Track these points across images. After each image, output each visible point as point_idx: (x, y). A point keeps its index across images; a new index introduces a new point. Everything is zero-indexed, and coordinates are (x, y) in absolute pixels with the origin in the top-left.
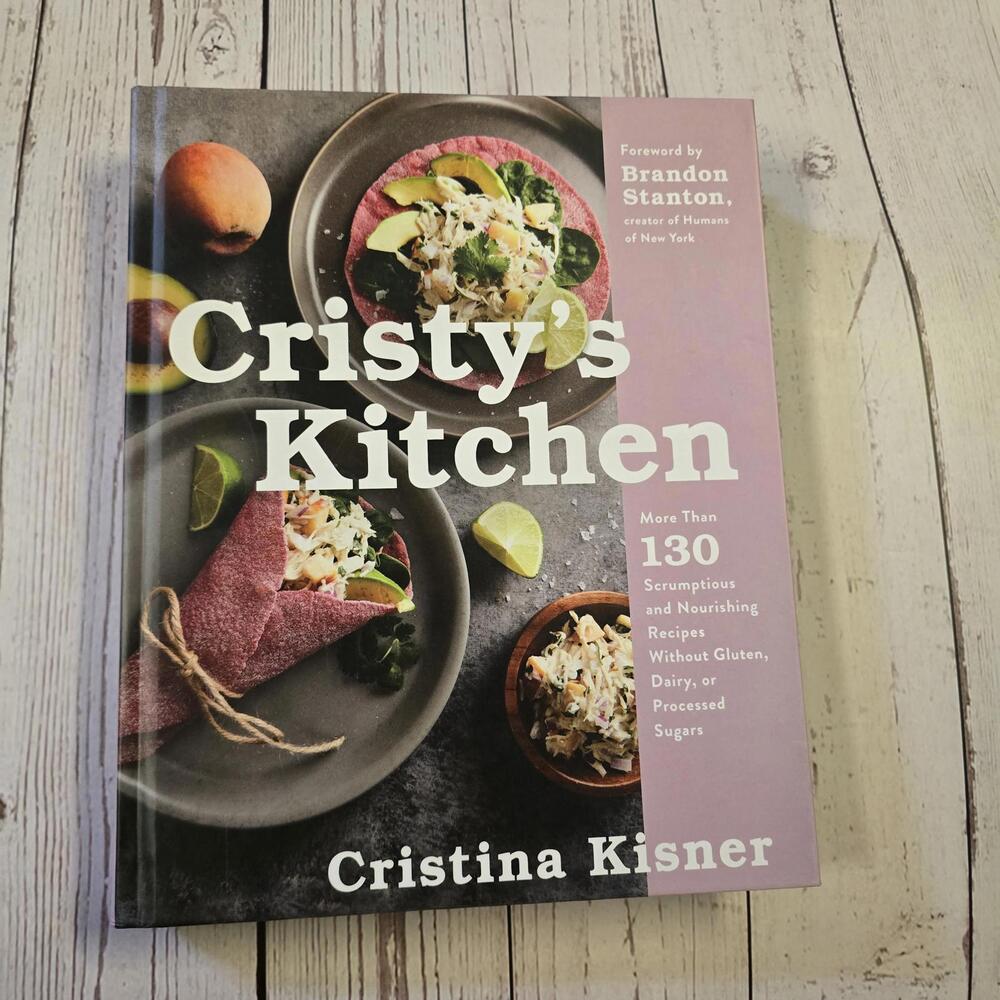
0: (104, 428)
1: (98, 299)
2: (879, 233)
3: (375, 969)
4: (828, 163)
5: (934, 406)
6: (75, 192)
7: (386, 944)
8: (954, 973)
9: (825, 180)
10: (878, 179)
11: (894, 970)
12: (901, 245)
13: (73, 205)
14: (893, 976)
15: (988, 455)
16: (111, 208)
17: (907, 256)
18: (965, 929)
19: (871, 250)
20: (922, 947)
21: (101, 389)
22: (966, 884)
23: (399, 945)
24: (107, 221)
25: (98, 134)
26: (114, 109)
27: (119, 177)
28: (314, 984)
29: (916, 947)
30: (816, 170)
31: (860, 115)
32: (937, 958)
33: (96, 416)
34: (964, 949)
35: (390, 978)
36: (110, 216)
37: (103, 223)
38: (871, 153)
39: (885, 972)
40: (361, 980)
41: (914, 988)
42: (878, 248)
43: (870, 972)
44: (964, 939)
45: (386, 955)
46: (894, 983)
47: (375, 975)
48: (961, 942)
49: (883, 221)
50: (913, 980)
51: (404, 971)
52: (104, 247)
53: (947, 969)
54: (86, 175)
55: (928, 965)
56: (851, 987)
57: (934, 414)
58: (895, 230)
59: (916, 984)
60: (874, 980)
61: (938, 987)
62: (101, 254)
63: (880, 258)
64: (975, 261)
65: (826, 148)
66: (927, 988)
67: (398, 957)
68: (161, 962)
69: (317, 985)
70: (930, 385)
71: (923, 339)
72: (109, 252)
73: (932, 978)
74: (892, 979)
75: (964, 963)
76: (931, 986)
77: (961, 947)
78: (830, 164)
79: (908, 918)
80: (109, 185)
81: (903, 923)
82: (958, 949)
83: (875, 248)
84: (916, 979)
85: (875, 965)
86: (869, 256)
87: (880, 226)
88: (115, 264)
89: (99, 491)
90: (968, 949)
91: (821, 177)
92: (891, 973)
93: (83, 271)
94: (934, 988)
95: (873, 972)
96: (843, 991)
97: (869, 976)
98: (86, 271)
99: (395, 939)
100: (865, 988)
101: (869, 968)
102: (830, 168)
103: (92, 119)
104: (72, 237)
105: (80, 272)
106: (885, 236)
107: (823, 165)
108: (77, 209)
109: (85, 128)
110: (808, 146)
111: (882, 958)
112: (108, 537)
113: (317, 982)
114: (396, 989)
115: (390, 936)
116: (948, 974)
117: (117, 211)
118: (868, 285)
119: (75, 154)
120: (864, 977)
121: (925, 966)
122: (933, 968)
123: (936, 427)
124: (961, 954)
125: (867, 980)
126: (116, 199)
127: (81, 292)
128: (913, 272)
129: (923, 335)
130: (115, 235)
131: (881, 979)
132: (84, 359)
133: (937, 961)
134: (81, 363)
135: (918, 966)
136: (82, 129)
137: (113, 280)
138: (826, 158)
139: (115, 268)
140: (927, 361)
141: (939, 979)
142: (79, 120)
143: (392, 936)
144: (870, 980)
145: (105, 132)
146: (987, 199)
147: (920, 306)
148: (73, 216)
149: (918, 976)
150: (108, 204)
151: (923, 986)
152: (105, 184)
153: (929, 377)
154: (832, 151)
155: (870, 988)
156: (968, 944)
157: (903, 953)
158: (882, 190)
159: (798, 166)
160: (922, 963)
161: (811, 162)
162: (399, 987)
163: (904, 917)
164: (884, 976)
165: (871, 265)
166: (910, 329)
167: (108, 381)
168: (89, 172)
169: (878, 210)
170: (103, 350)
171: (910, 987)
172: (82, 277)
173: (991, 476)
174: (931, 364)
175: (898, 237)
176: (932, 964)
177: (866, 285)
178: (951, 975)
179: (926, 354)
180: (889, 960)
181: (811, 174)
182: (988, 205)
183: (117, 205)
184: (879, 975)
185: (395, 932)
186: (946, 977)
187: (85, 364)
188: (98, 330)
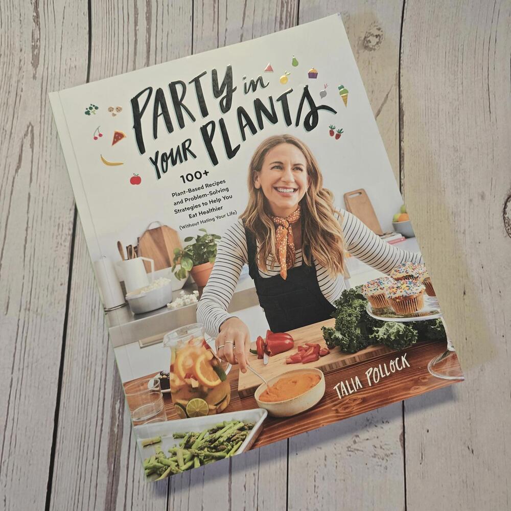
0: (10, 162)
1: (13, 105)
2: (392, 86)
3: (109, 414)
4: (377, 40)
5: (402, 177)
6: (6, 53)
7: (116, 404)
8: (395, 454)
9: (373, 51)
10: (402, 51)
11: (363, 448)
12: (402, 93)
13: (5, 61)
14: (362, 451)
15: (427, 202)
16: (22, 63)
17: (403, 100)
18: (401, 431)
19: (385, 96)
20: (377, 437)
21: (10, 145)
22: (401, 408)
23: (121, 405)
24: (20, 69)
25: (14, 21)
26: (20, 5)
27: (25, 46)
28: (81, 419)
29: (374, 437)
30: (370, 44)
31: (406, 5)
32: (386, 444)
33: (7, 157)
34: (400, 441)
35: (116, 420)
36: (21, 67)
37: (18, 70)
38: (403, 34)
39: (358, 448)
40: (102, 419)
41: (374, 459)
42: (389, 96)
43: (350, 447)
44: (400, 436)
45: (115, 409)
46: (363, 455)
47: (109, 417)
48: (399, 437)
49: (396, 78)
50: (373, 455)
51: (122, 417)
52: (18, 81)
53: (392, 451)
54: (11, 45)
55: (381, 448)
56: (340, 454)
57: (402, 181)
58: (401, 84)
59: (375, 457)
60: (352, 451)
61: (387, 460)
62: (16, 84)
63: (388, 102)
64: (438, 104)
65: (379, 29)
66: (381, 460)
67: (121, 410)
68: (12, 403)
69: (82, 419)
70: (402, 167)
71: (401, 145)
72: (20, 84)
73: (384, 455)
74: (362, 453)
75: (401, 450)
76: (383, 459)
77: (399, 440)
78: (378, 40)
79: (370, 421)
80: (21, 50)
81: (368, 423)
82: (397, 441)
83: (387, 95)
84: (375, 454)
85: (352, 443)
86: (383, 100)
87: (394, 82)
88: (22, 89)
89: (5, 190)
90: (402, 442)
91: (371, 49)
92: (361, 449)
93: (8, 92)
94: (385, 461)
95: (352, 447)
96: (336, 455)
97: (349, 449)
98: (9, 92)
99: (120, 402)
100: (347, 455)
101: (349, 445)
102: (377, 43)
103: (10, 11)
104: (4, 75)
105: (6, 92)
106: (395, 88)
107: (374, 40)
108: (7, 63)
109: (8, 17)
110: (369, 28)
111: (357, 441)
112: (7, 212)
113: (82, 418)
114: (118, 425)
115: (117, 400)
116: (392, 454)
117: (24, 64)
118: (379, 116)
119: (5, 33)
120: (347, 449)
121: (379, 447)
122: (384, 449)
123: (402, 188)
124: (399, 444)
125: (348, 451)
126: (24, 58)
127: (6, 101)
128: (404, 109)
129: (402, 143)
130: (23, 76)
131: (356, 452)
132: (4, 131)
133: (386, 446)
134: (3, 133)
135: (375, 447)
136: (7, 17)
137: (21, 96)
138: (377, 36)
139: (22, 91)
140: (402, 155)
141: (387, 456)
142: (5, 13)
143: (119, 401)
144: (350, 451)
145: (17, 19)
146: (457, 66)
147: (403, 128)
148: (5, 65)
149: (376, 453)
150: (20, 61)
151: (379, 458)
152: (19, 51)
153: (401, 163)
154: (382, 31)
155: (350, 456)
156: (403, 439)
157: (367, 439)
158: (401, 59)
159: (360, 42)
160: (378, 446)
161: (368, 39)
162: (119, 425)
163: (368, 420)
164: (358, 450)
165: (383, 105)
166: (396, 139)
167: (14, 142)
168: (12, 43)
169: (396, 72)
170: (13, 127)
171: (372, 458)
172: (7, 94)
173: (427, 212)
174: (403, 157)
175: (401, 88)
176: (383, 447)
177: (378, 115)
178: (394, 455)
179: (402, 152)
180: (360, 442)
181: (366, 47)
182: (456, 70)
183: (25, 61)
184: (355, 449)
185: (120, 399)
186: (391, 455)
187: (4, 133)
188: (12, 119)
